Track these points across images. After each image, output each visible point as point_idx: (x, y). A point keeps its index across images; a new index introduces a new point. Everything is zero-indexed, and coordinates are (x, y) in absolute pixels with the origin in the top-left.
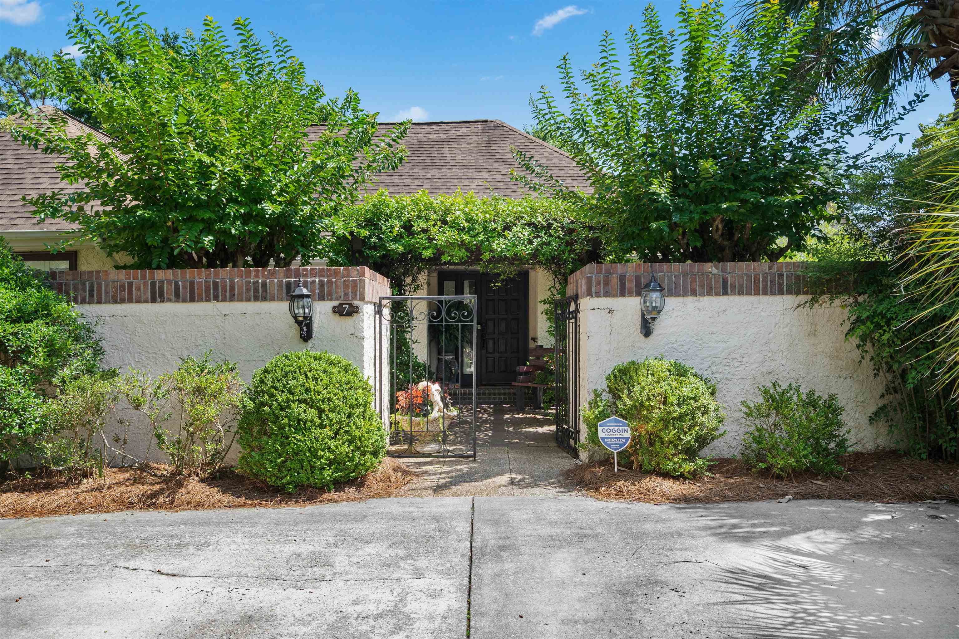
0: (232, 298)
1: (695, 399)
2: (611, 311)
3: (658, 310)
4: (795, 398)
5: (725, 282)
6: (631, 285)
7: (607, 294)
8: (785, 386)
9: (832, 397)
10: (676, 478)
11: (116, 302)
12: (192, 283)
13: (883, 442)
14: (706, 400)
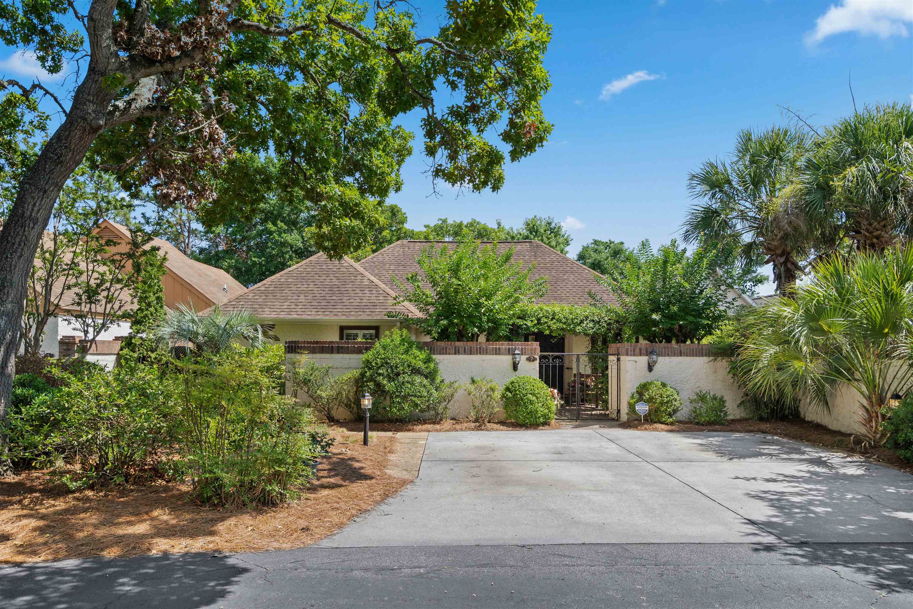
0: (487, 354)
1: (672, 396)
2: (636, 362)
3: (655, 362)
4: (708, 397)
5: (681, 351)
6: (644, 352)
7: (634, 355)
8: (704, 392)
9: (722, 397)
10: (666, 424)
11: (440, 354)
12: (471, 347)
13: (743, 415)
14: (676, 396)
